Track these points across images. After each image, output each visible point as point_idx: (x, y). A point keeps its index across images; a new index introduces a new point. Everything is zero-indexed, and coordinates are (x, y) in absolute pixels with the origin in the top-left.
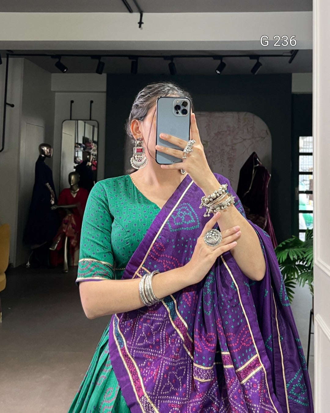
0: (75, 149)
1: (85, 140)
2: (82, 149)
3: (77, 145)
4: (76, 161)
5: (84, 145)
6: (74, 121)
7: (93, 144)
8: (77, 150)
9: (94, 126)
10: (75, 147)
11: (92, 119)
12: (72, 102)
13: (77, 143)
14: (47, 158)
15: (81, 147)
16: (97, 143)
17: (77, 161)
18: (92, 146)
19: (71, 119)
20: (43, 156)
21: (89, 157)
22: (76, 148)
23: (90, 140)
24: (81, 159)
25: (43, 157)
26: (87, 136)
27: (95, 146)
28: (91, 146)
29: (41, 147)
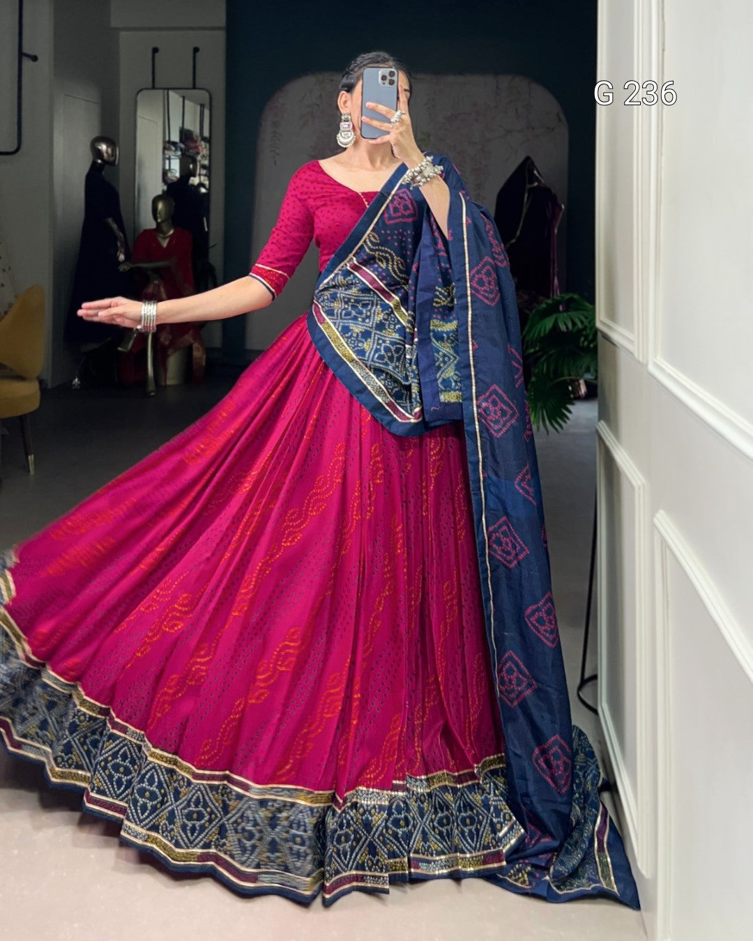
0: (164, 153)
1: (186, 135)
2: (179, 153)
3: (167, 145)
4: (166, 178)
5: (182, 146)
6: (161, 91)
7: (203, 143)
8: (167, 156)
9: (202, 106)
10: (164, 149)
11: (198, 85)
12: (155, 50)
13: (169, 142)
14: (107, 166)
15: (176, 150)
16: (208, 140)
17: (169, 179)
18: (200, 148)
19: (154, 88)
20: (99, 161)
21: (193, 167)
22: (166, 152)
23: (196, 136)
24: (178, 175)
25: (100, 164)
26: (188, 126)
27: (206, 147)
28: (197, 147)
29: (96, 144)
